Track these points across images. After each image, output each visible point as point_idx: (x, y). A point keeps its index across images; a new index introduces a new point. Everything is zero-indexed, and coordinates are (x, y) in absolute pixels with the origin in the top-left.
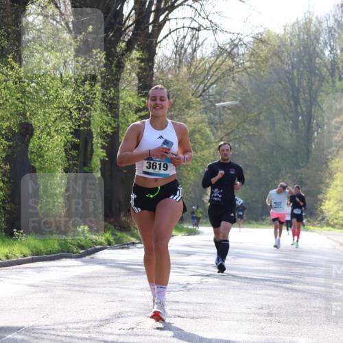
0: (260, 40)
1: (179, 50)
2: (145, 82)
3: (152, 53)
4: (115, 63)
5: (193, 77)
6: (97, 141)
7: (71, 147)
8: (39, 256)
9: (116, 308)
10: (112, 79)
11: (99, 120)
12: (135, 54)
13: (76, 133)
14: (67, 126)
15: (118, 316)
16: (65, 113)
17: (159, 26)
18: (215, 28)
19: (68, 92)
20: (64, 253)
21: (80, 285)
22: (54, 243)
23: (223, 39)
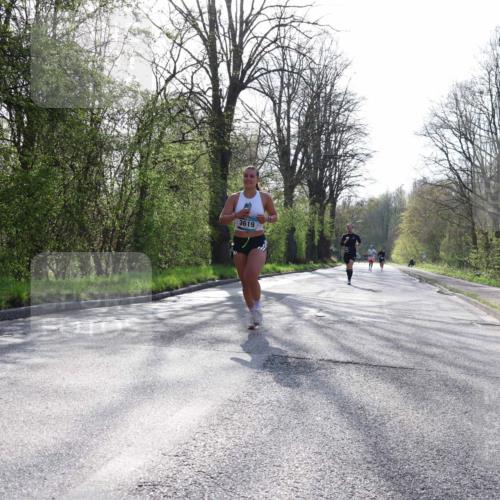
0: (371, 200)
1: (344, 203)
2: (333, 214)
3: (335, 204)
4: (323, 208)
5: (348, 212)
6: (316, 233)
7: (307, 235)
8: (297, 271)
9: (322, 289)
10: (322, 213)
11: (317, 226)
12: (330, 205)
13: (310, 230)
14: (307, 228)
15: (323, 291)
16: (306, 224)
17: (337, 195)
18: (356, 196)
19: (307, 217)
20: (305, 270)
21: (310, 281)
22: (302, 267)
23: (359, 200)
